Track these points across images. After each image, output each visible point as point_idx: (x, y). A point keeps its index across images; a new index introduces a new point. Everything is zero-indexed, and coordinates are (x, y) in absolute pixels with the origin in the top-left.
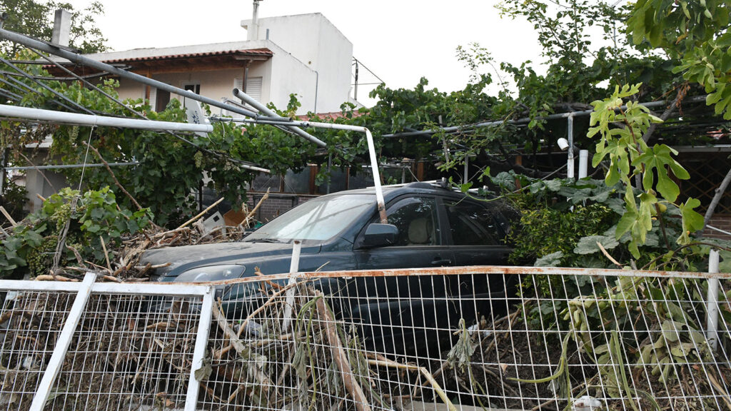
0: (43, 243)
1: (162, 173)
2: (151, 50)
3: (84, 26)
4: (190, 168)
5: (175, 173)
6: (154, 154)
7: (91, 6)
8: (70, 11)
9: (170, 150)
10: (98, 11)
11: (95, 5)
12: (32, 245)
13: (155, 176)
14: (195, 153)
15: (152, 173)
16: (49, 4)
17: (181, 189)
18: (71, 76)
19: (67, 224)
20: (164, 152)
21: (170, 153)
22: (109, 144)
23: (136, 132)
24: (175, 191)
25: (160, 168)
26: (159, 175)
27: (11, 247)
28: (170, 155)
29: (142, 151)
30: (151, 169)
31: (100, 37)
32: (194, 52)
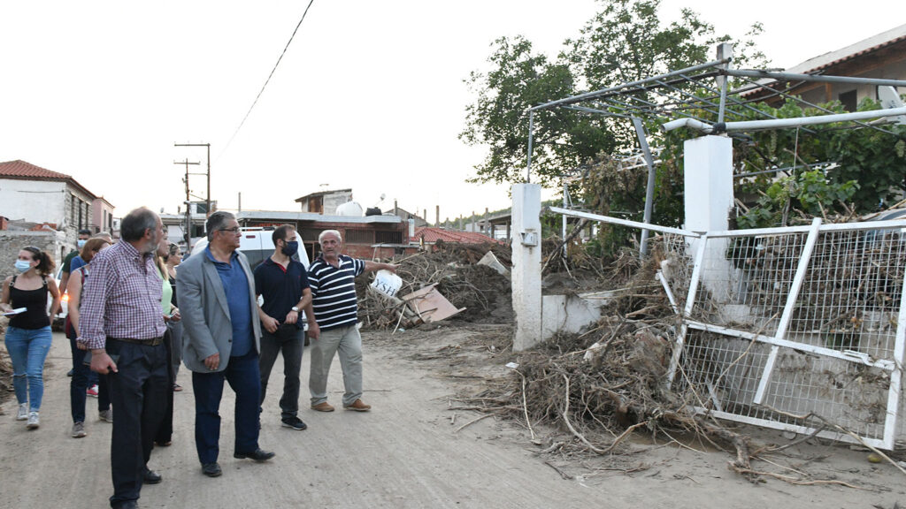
0: (773, 217)
1: (861, 167)
2: (827, 56)
3: (745, 53)
4: (891, 160)
5: (875, 166)
6: (851, 151)
7: (751, 29)
8: (729, 42)
9: (867, 144)
10: (759, 32)
11: (755, 26)
12: (764, 218)
13: (854, 171)
14: (895, 143)
15: (850, 169)
16: (708, 43)
17: (883, 182)
18: (774, 92)
19: (788, 201)
20: (861, 148)
21: (868, 147)
22: (804, 151)
23: (830, 133)
24: (877, 185)
25: (858, 162)
26: (858, 169)
27: (752, 220)
28: (868, 149)
29: (838, 149)
30: (848, 165)
31: (763, 59)
32: (884, 41)
